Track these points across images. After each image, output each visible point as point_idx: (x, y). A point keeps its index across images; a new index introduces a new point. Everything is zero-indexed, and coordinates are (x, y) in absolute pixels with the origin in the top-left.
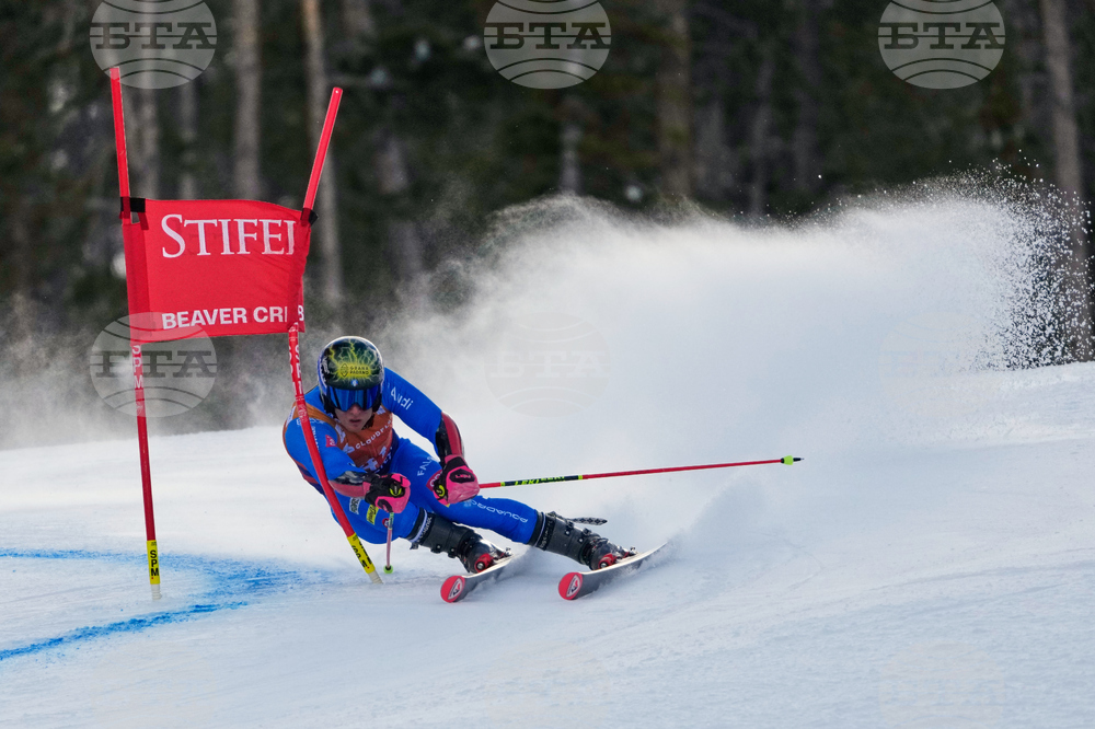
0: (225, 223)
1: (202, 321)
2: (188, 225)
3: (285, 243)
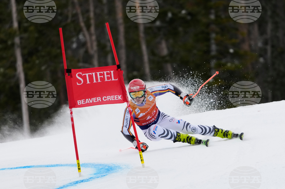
0: (94, 74)
1: (88, 102)
2: (84, 75)
3: (111, 77)
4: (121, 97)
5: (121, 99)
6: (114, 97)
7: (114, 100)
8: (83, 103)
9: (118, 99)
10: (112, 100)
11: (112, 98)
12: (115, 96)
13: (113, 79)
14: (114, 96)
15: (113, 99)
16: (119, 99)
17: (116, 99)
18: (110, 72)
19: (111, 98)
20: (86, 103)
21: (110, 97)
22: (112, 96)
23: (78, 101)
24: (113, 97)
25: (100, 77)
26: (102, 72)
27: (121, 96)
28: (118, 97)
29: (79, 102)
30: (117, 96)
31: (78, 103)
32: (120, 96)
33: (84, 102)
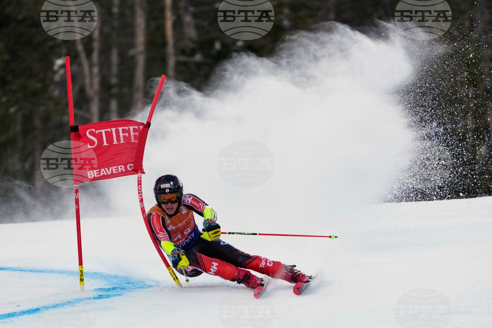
1: (105, 173)
2: (98, 133)
29: (91, 174)
33: (98, 173)
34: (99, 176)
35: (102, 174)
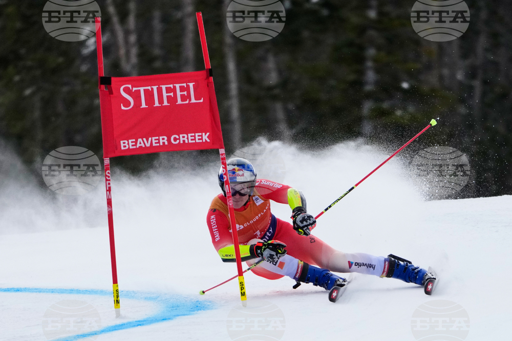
2: (135, 91)
3: (189, 96)
4: (208, 137)
5: (208, 141)
6: (195, 136)
7: (194, 141)
8: (132, 146)
9: (201, 141)
10: (190, 141)
11: (190, 138)
12: (197, 134)
13: (193, 101)
14: (193, 134)
15: (192, 140)
16: (204, 141)
17: (197, 141)
18: (187, 85)
19: (188, 138)
20: (138, 147)
21: (186, 135)
22: (189, 135)
23: (122, 142)
24: (191, 136)
25: (167, 96)
26: (171, 86)
27: (208, 134)
28: (202, 136)
29: (124, 145)
30: (200, 134)
31: (122, 145)
32: (205, 135)
33: (134, 144)
34: (135, 147)
35: (138, 145)
